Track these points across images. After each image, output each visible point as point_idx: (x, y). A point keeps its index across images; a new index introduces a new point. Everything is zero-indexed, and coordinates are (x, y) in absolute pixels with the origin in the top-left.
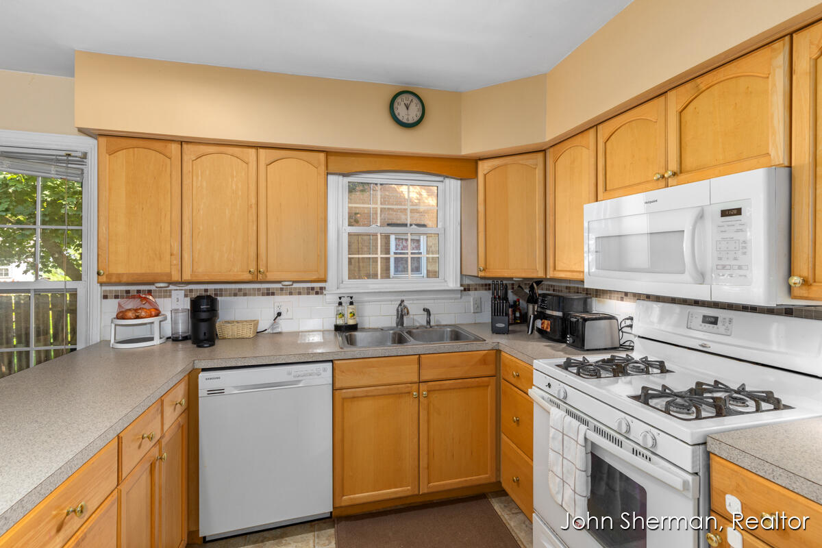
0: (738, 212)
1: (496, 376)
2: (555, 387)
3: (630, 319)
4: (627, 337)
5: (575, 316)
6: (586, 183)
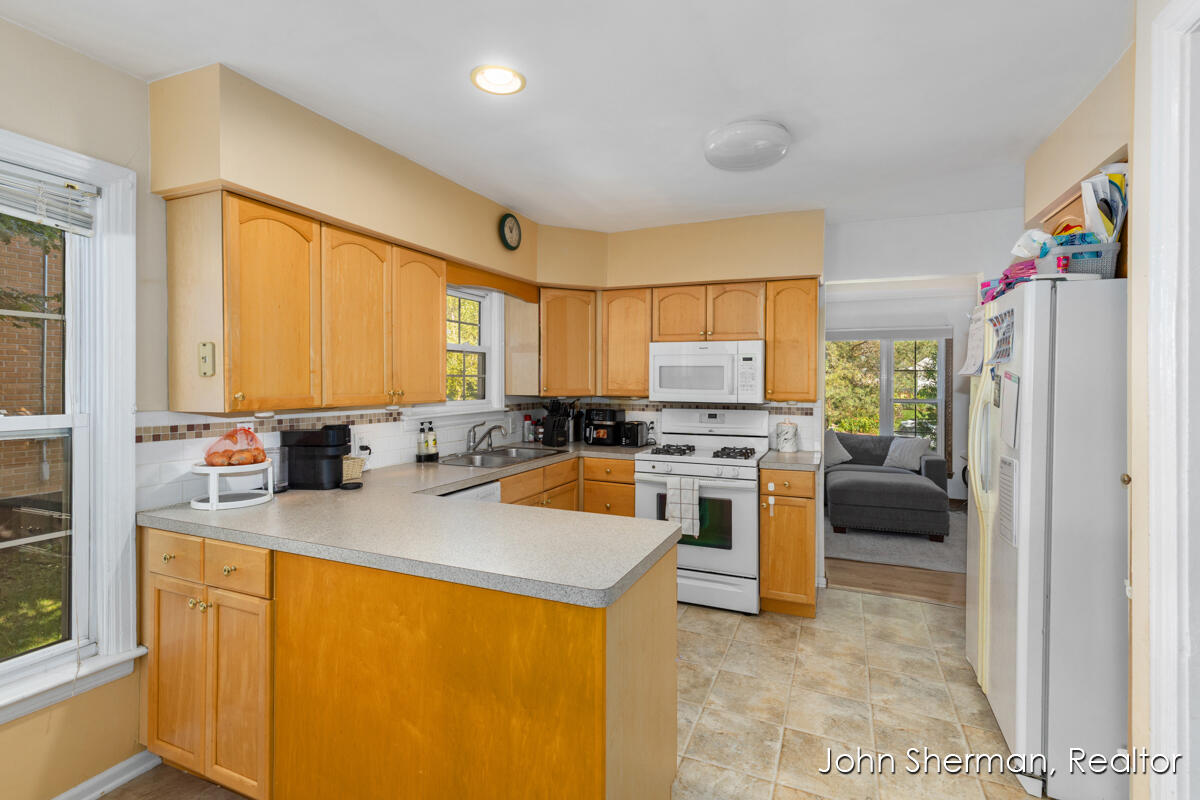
0: (750, 359)
1: (578, 479)
2: (660, 467)
3: (652, 423)
4: (650, 436)
5: (628, 423)
6: (641, 326)
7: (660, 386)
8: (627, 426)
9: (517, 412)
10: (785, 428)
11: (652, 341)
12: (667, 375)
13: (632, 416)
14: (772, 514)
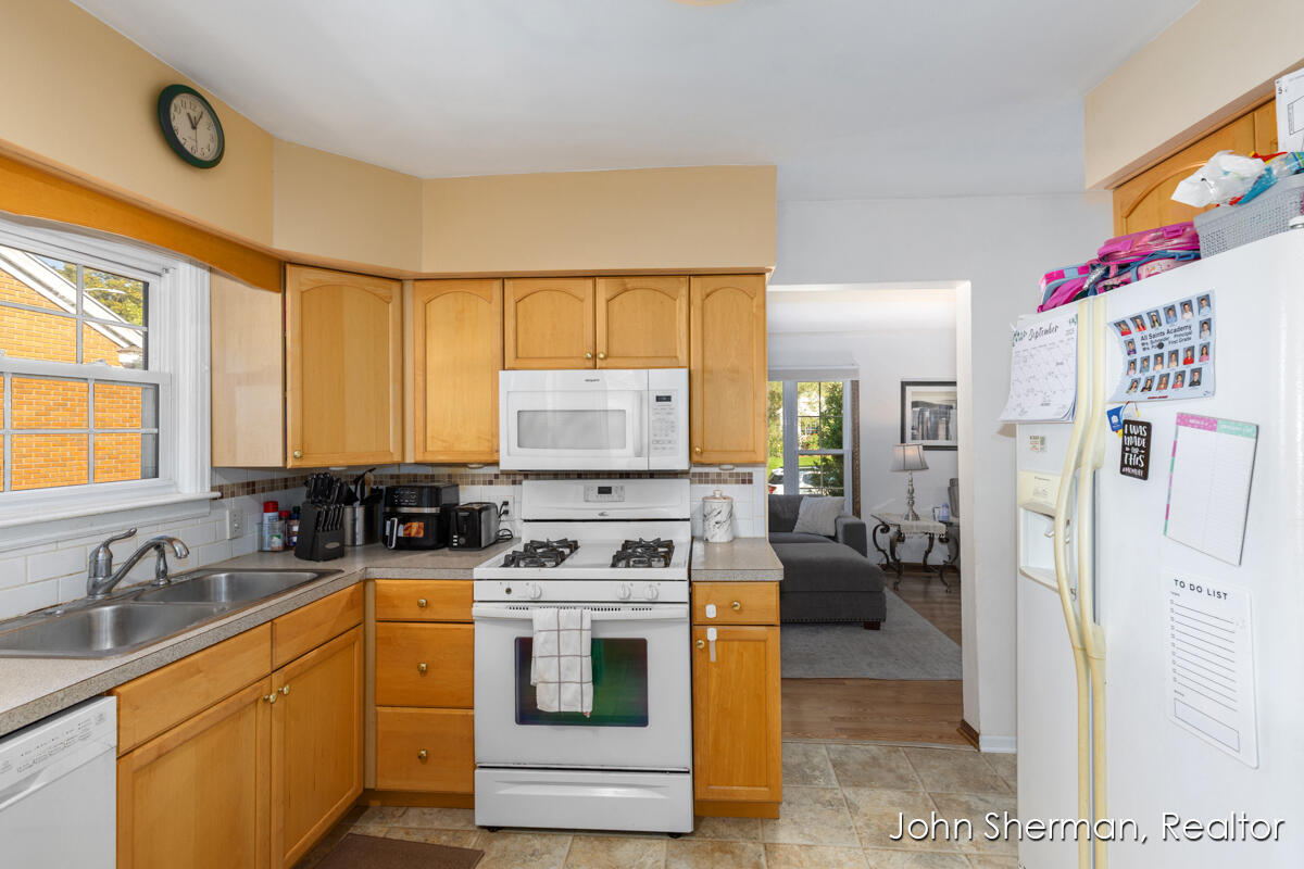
0: (668, 399)
1: (363, 622)
2: (521, 591)
3: (506, 503)
4: (502, 526)
5: (463, 510)
6: (484, 343)
7: (519, 446)
8: (461, 514)
9: (247, 497)
10: (716, 505)
11: (504, 369)
12: (530, 426)
13: (470, 495)
14: (713, 657)
